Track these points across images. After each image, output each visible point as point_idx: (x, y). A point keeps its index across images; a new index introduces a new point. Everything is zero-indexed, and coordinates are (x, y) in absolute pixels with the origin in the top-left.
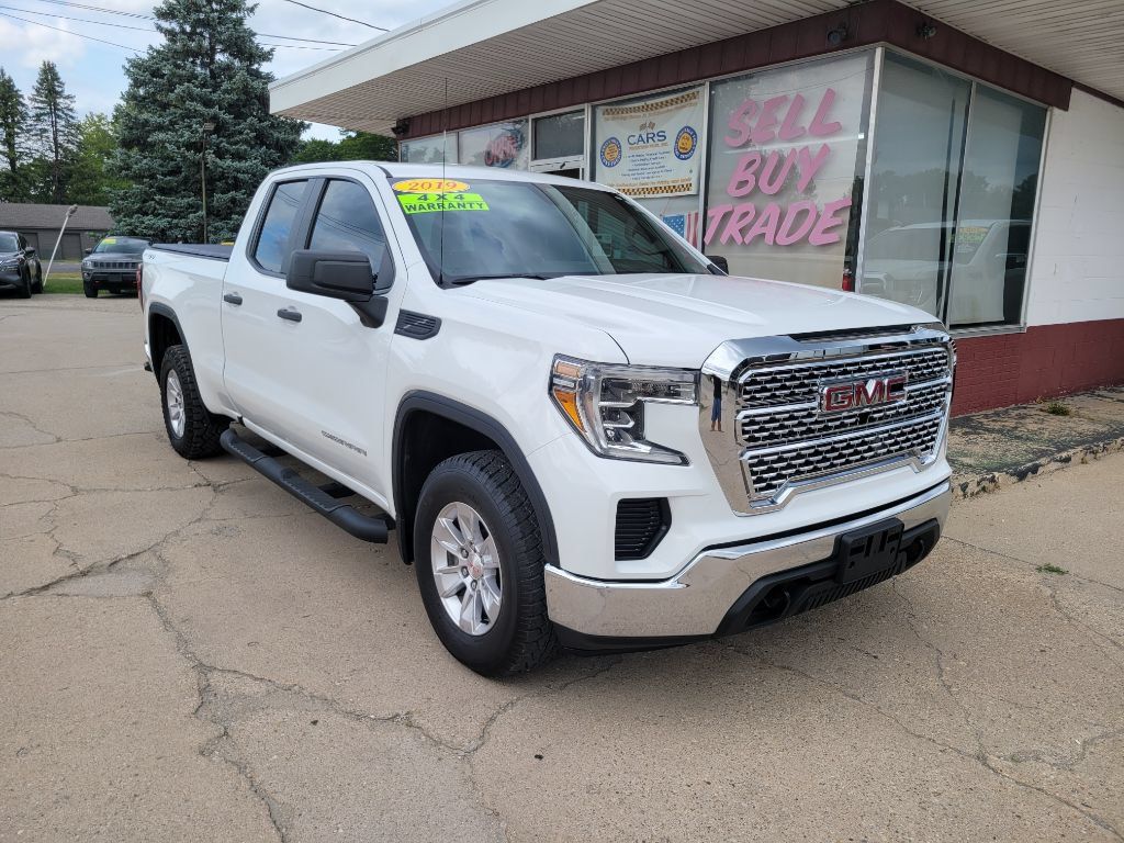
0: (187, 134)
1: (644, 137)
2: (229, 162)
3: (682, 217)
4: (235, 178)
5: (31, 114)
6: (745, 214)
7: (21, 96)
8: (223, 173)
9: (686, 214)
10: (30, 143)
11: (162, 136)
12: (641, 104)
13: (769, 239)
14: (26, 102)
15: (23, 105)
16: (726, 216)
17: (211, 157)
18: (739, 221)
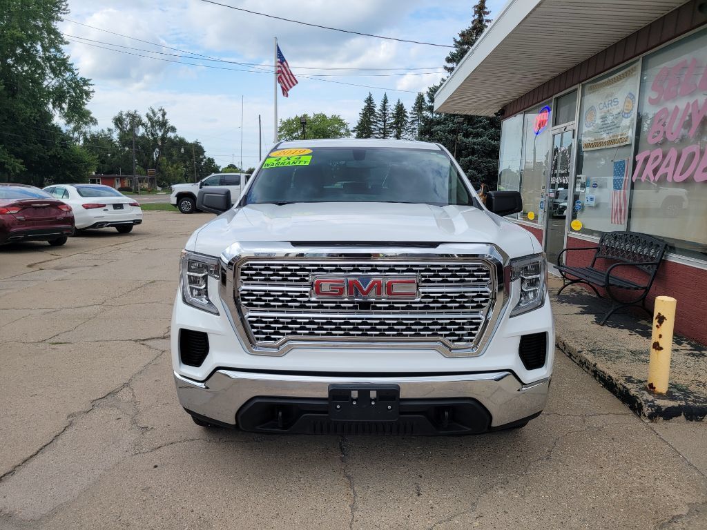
0: (451, 125)
1: (607, 103)
2: (470, 139)
3: (624, 161)
4: (473, 148)
5: (409, 121)
6: (657, 158)
7: (406, 112)
8: (466, 146)
9: (626, 159)
10: (407, 135)
11: (438, 127)
12: (606, 80)
13: (669, 179)
14: (408, 115)
15: (407, 117)
16: (646, 160)
17: (460, 137)
18: (652, 164)
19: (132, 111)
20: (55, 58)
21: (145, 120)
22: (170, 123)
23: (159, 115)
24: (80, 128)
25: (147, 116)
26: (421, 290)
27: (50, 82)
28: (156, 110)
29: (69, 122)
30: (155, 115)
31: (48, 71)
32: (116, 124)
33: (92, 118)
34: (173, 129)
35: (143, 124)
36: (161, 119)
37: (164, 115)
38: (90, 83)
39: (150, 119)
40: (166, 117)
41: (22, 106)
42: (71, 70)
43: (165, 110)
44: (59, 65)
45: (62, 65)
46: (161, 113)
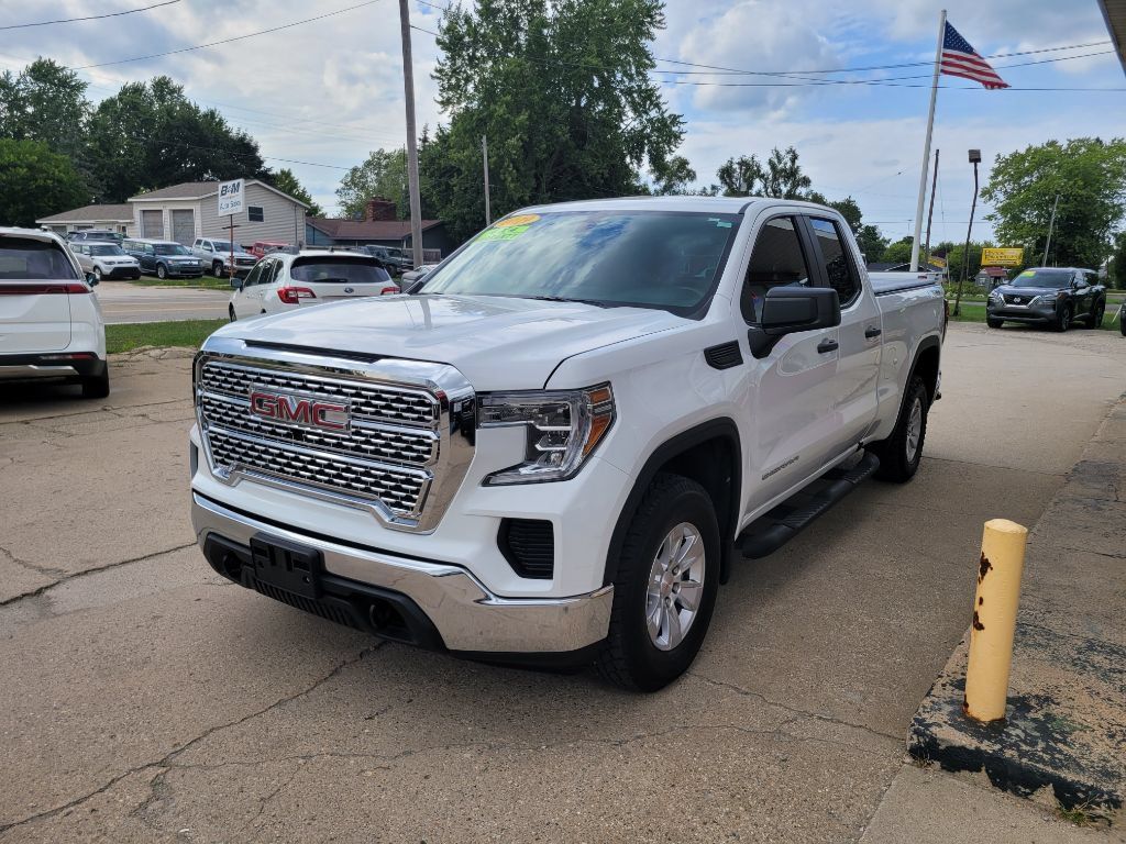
19: (748, 157)
20: (640, 91)
21: (766, 169)
22: (803, 173)
23: (787, 159)
24: (671, 186)
25: (770, 162)
26: (353, 423)
27: (630, 122)
28: (783, 153)
29: (658, 179)
30: (780, 162)
31: (627, 109)
32: (722, 178)
33: (689, 171)
34: (806, 182)
35: (762, 177)
36: (788, 166)
37: (794, 158)
38: (681, 120)
39: (773, 167)
40: (797, 163)
41: (589, 160)
42: (657, 106)
43: (797, 152)
44: (644, 100)
45: (647, 98)
46: (790, 156)
